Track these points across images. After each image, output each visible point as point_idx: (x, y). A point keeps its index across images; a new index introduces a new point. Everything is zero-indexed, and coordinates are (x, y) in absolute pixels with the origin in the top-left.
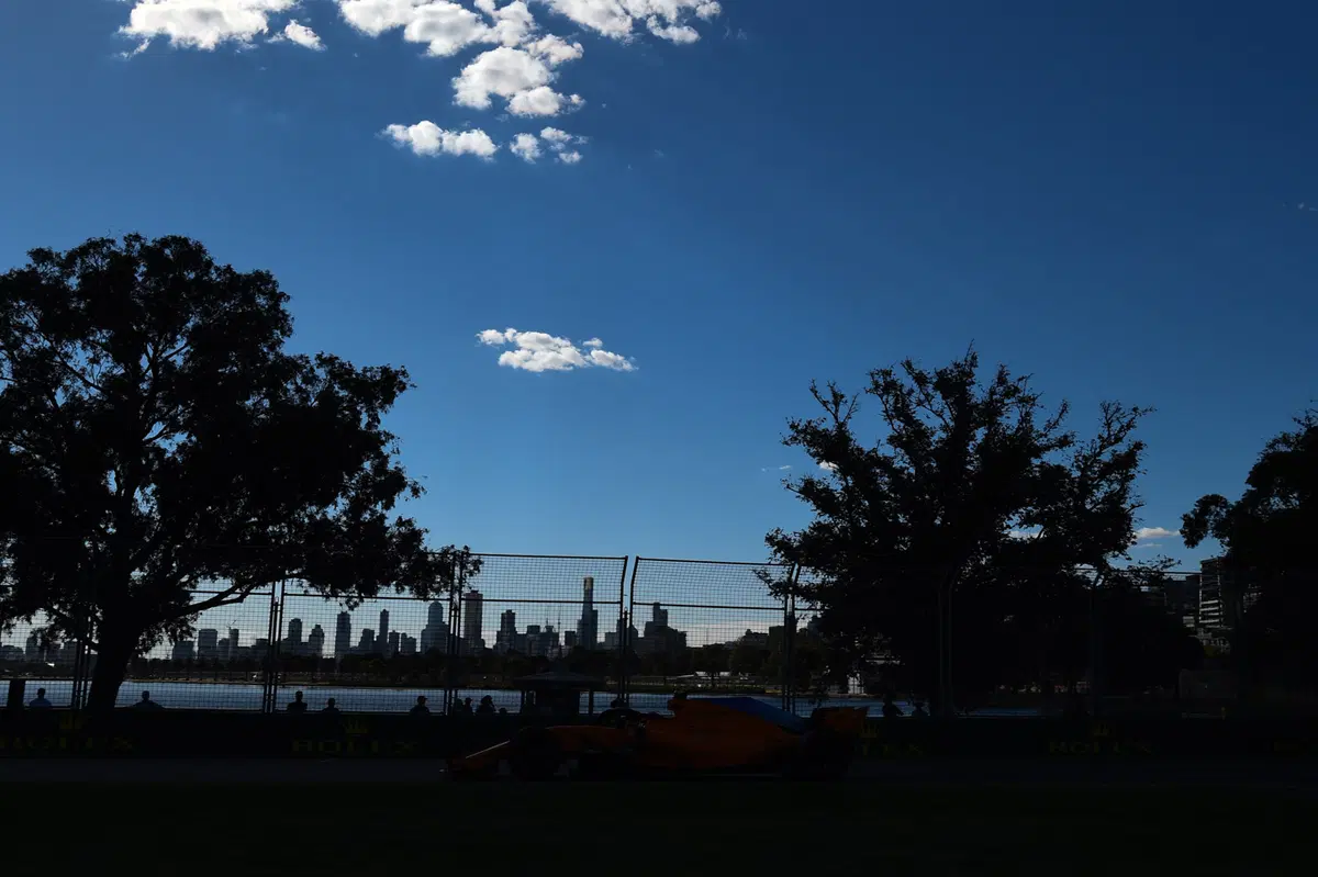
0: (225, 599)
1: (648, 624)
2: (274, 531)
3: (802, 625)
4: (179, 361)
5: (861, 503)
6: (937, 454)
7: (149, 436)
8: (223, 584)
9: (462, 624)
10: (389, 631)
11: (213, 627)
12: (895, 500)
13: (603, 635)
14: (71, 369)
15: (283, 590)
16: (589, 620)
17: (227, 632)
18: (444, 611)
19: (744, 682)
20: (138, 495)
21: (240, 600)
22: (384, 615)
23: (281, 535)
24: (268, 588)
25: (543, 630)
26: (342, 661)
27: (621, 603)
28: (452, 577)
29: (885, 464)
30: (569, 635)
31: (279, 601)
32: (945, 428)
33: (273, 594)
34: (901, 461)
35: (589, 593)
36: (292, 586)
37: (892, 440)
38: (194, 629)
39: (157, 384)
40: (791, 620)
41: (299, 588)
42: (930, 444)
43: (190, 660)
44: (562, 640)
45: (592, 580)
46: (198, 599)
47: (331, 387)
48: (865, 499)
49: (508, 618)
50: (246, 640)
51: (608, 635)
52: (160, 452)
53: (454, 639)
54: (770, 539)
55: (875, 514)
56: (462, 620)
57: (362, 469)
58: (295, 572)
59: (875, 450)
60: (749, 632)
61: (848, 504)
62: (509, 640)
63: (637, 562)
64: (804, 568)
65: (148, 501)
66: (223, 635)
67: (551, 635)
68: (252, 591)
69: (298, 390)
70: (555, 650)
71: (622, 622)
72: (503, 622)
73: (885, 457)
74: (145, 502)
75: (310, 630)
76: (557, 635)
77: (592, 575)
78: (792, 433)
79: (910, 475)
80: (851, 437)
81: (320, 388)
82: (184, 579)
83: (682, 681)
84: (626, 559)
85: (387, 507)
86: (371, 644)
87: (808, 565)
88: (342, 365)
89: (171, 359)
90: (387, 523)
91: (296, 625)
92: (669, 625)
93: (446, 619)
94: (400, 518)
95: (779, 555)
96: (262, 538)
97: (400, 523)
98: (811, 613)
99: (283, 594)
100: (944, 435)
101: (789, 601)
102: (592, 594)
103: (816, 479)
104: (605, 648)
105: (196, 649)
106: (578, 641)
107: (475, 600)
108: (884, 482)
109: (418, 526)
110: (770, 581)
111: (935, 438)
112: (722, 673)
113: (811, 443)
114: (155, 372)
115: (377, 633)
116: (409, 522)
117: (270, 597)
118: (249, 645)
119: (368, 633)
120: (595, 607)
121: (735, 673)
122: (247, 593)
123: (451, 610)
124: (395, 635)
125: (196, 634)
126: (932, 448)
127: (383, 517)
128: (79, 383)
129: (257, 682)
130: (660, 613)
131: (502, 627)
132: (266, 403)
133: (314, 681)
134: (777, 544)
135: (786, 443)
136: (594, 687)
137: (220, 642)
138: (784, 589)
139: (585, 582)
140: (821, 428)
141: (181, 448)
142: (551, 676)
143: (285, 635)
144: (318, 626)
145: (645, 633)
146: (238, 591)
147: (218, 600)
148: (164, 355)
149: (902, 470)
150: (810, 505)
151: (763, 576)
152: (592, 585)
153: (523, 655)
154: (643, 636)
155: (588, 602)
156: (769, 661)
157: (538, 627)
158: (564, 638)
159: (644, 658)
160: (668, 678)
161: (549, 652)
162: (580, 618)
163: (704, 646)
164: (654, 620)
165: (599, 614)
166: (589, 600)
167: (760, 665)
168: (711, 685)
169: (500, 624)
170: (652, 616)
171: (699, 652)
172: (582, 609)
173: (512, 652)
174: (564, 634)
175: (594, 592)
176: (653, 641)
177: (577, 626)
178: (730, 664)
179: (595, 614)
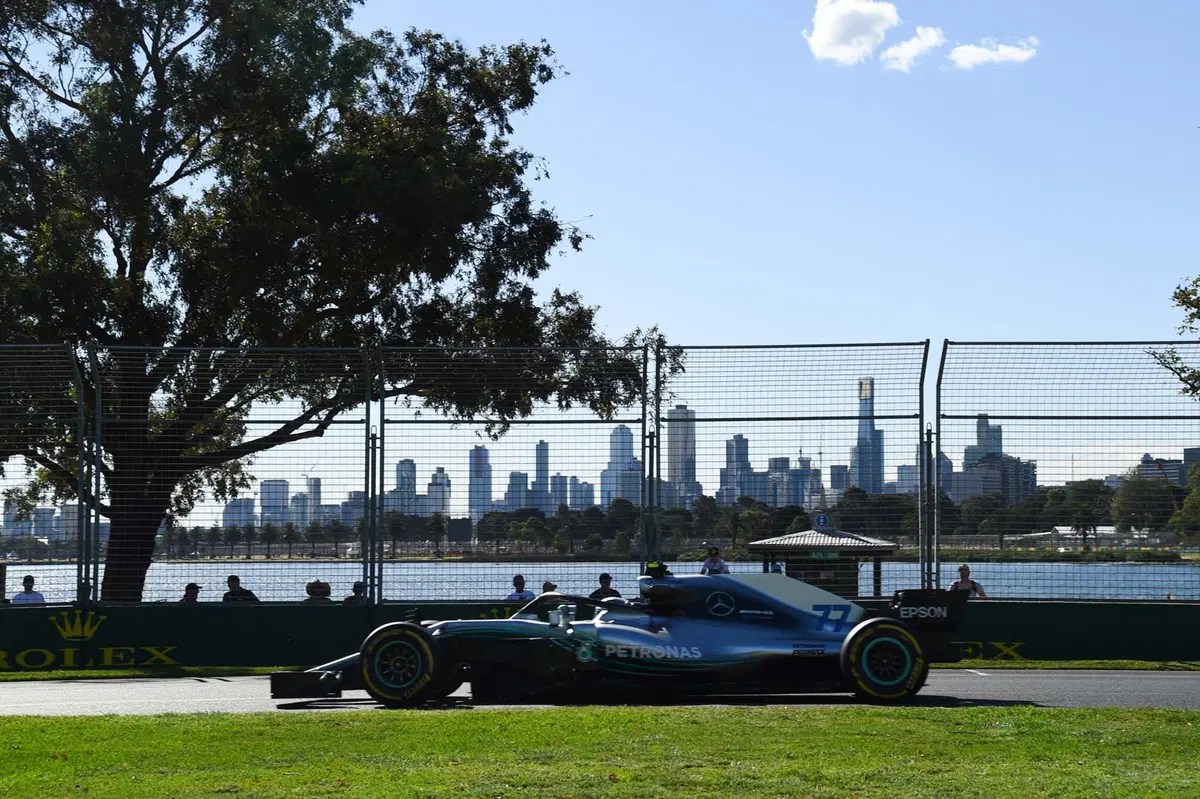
0: (296, 432)
1: (969, 451)
2: (362, 322)
4: (194, 55)
7: (161, 179)
8: (291, 407)
9: (664, 459)
10: (551, 474)
11: (279, 476)
13: (896, 470)
14: (28, 75)
15: (382, 415)
16: (870, 448)
17: (304, 482)
18: (635, 439)
19: (1141, 543)
20: (150, 275)
21: (319, 432)
22: (542, 449)
23: (372, 327)
24: (359, 411)
25: (794, 465)
26: (481, 522)
27: (920, 416)
28: (642, 383)
30: (838, 472)
31: (375, 430)
33: (367, 421)
35: (868, 402)
36: (395, 407)
38: (253, 478)
39: (162, 93)
41: (407, 411)
43: (250, 529)
44: (826, 480)
45: (871, 381)
46: (253, 434)
47: (433, 85)
49: (738, 449)
50: (334, 495)
51: (901, 469)
52: (176, 205)
53: (653, 483)
54: (1182, 297)
56: (664, 452)
57: (492, 217)
58: (400, 385)
60: (1147, 460)
62: (741, 484)
63: (945, 349)
65: (167, 284)
66: (297, 487)
67: (808, 473)
68: (335, 418)
69: (383, 89)
70: (816, 497)
71: (924, 447)
72: (729, 455)
74: (161, 283)
75: (430, 475)
76: (817, 473)
77: (871, 374)
81: (416, 87)
82: (230, 404)
83: (1033, 542)
84: (927, 343)
85: (533, 274)
86: (523, 494)
88: (448, 47)
89: (180, 53)
90: (536, 302)
91: (407, 468)
92: (1005, 450)
93: (637, 453)
94: (557, 292)
96: (346, 334)
97: (560, 300)
99: (383, 421)
102: (872, 404)
104: (898, 491)
105: (258, 510)
106: (855, 482)
107: (684, 419)
109: (585, 303)
110: (1182, 370)
112: (1101, 529)
114: (159, 76)
115: (532, 477)
116: (572, 299)
117: (364, 426)
118: (339, 503)
119: (517, 479)
120: (879, 424)
121: (1125, 528)
122: (329, 420)
123: (644, 437)
124: (560, 481)
125: (256, 487)
127: (528, 293)
128: (43, 97)
129: (354, 559)
130: (988, 430)
131: (728, 461)
132: (334, 115)
133: (439, 554)
136: (880, 556)
137: (295, 499)
139: (861, 384)
141: (210, 197)
142: (812, 538)
143: (391, 484)
144: (441, 470)
145: (967, 465)
146: (314, 418)
147: (285, 434)
148: (171, 46)
151: (1167, 362)
152: (872, 390)
153: (763, 506)
154: (961, 470)
155: (867, 417)
156: (1185, 506)
157: (786, 461)
158: (829, 478)
159: (964, 507)
160: (1007, 538)
161: (806, 499)
162: (855, 443)
163: (1067, 483)
164: (978, 442)
165: (885, 435)
166: (868, 414)
167: (1169, 514)
168: (1081, 549)
169: (724, 458)
170: (975, 435)
171: (1058, 494)
172: (856, 429)
173: (746, 501)
174: (829, 471)
175: (876, 400)
176: (979, 478)
177: (848, 457)
178: (1114, 514)
179: (878, 436)
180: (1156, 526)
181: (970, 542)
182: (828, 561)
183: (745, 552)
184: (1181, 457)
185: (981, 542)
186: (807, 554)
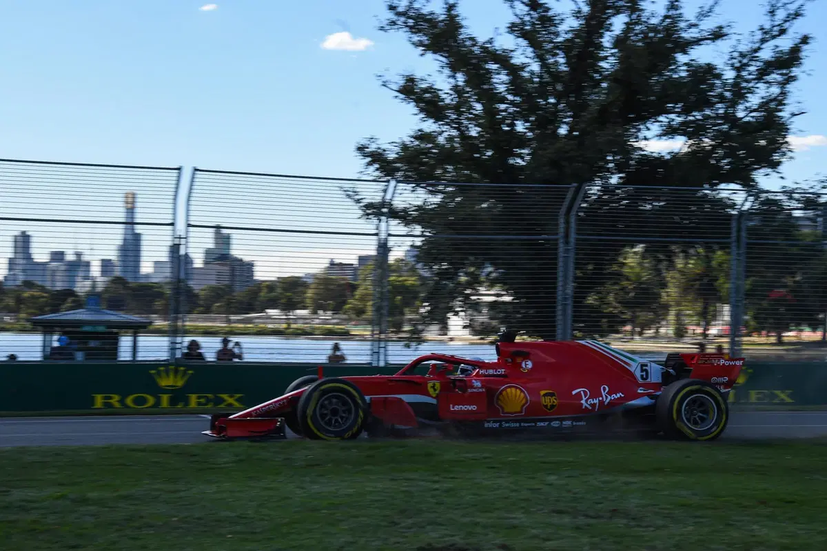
1: (208, 252)
3: (396, 254)
5: (471, 108)
6: (567, 47)
12: (512, 103)
13: (152, 264)
16: (131, 247)
19: (325, 322)
27: (173, 224)
29: (503, 59)
30: (106, 265)
32: (577, 14)
34: (523, 55)
35: (131, 210)
37: (512, 28)
40: (384, 248)
42: (557, 34)
44: (95, 270)
45: (134, 196)
48: (478, 101)
49: (23, 242)
51: (157, 264)
54: (361, 149)
55: (490, 120)
59: (490, 41)
60: (332, 264)
61: (457, 108)
62: (24, 270)
63: (194, 174)
64: (401, 186)
67: (79, 265)
70: (88, 283)
71: (175, 249)
72: (16, 247)
73: (504, 51)
76: (88, 264)
77: (135, 189)
78: (391, 16)
79: (532, 73)
80: (464, 23)
83: (249, 321)
84: (180, 169)
87: (406, 180)
92: (233, 253)
95: (372, 168)
98: (408, 241)
100: (575, 23)
101: (383, 225)
102: (134, 213)
103: (418, 75)
104: (153, 280)
106: (118, 272)
108: (501, 81)
110: (358, 201)
111: (563, 28)
112: (298, 312)
113: (414, 29)
120: (139, 229)
121: (315, 313)
126: (560, 39)
130: (222, 236)
131: (16, 252)
134: (372, 155)
135: (382, 28)
136: (137, 329)
138: (376, 210)
139: (125, 197)
140: (425, 11)
142: (81, 315)
145: (206, 263)
149: (523, 67)
150: (411, 108)
151: (352, 195)
152: (135, 201)
153: (43, 289)
154: (201, 266)
155: (130, 223)
156: (357, 297)
157: (62, 253)
158: (99, 269)
159: (203, 293)
160: (233, 317)
161: (79, 284)
162: (120, 242)
163: (278, 278)
164: (216, 246)
165: (143, 237)
166: (129, 221)
167: (345, 303)
168: (285, 326)
169: (12, 250)
170: (212, 241)
171: (271, 286)
172: (122, 231)
173: (28, 284)
174: (99, 263)
175: (137, 210)
176: (214, 272)
177: (115, 253)
178: (308, 301)
179: (137, 238)
180: (337, 309)
181: (206, 320)
182: (98, 333)
183: (28, 325)
184: (355, 262)
185: (214, 320)
186: (79, 327)
